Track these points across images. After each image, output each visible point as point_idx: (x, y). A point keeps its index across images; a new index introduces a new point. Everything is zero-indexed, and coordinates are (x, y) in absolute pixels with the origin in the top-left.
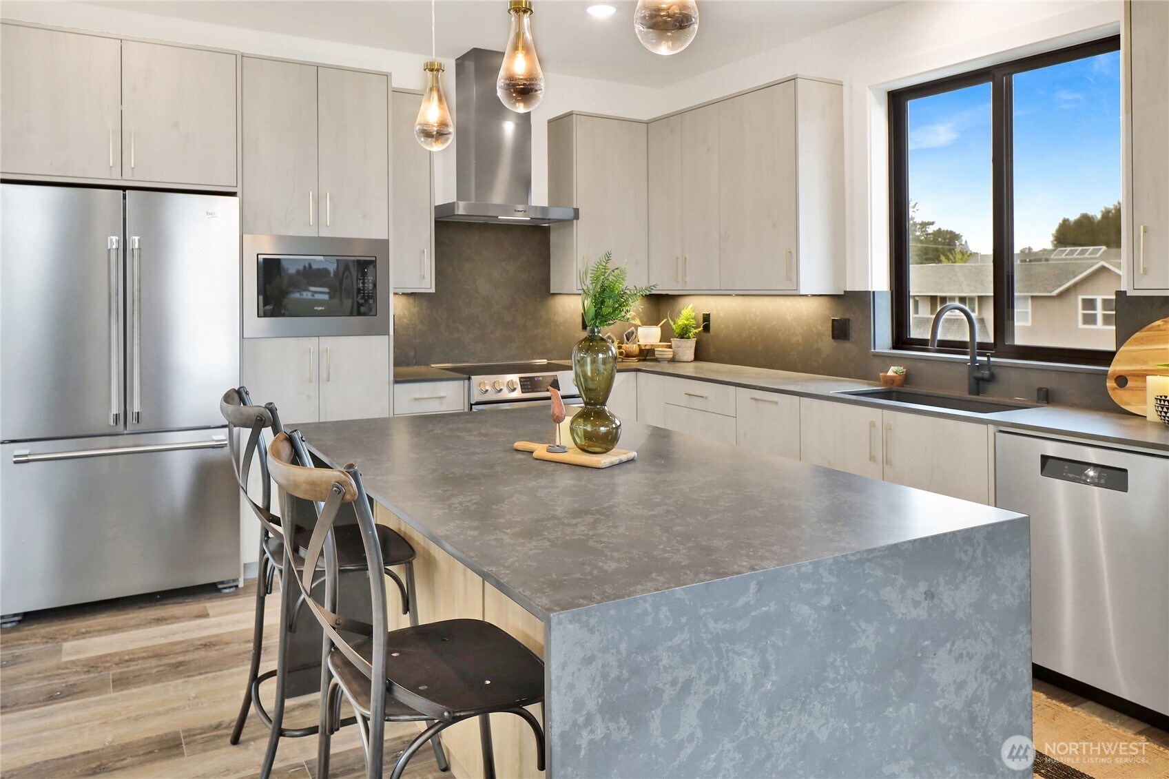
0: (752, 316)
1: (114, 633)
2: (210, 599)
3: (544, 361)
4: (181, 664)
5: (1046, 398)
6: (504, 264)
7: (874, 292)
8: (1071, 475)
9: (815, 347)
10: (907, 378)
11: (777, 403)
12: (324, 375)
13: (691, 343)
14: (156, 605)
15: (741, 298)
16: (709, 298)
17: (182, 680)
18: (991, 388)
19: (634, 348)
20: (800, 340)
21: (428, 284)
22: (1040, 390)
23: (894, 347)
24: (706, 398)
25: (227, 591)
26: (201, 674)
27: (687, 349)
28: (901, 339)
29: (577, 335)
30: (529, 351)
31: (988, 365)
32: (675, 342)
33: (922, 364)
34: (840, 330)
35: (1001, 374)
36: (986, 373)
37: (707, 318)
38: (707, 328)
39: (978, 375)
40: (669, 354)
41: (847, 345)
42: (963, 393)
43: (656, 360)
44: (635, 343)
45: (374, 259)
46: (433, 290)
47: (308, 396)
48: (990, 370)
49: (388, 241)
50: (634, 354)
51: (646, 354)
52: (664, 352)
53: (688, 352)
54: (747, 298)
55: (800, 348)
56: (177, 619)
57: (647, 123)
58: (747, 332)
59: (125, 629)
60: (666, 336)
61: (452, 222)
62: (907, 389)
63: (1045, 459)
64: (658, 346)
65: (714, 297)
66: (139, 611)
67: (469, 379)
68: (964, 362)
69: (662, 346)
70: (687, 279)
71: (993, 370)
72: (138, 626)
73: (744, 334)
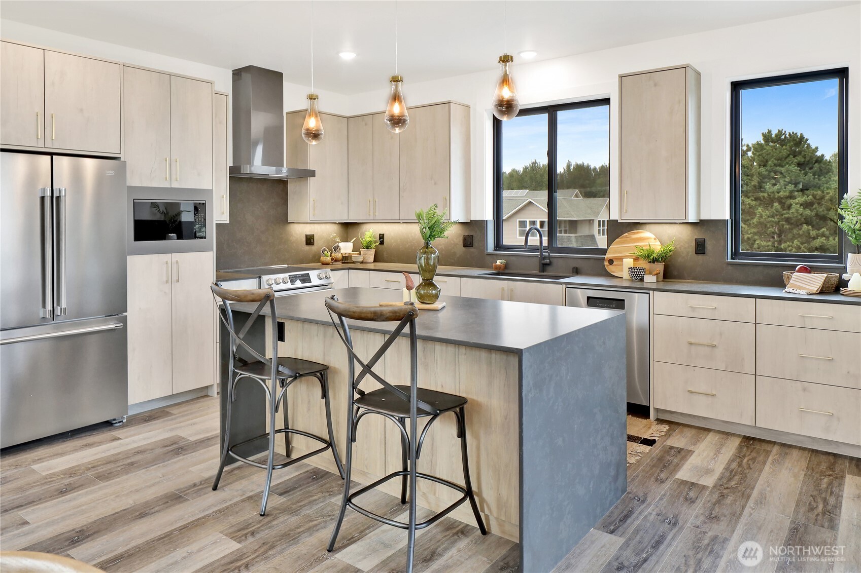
0: (413, 235)
1: (62, 456)
2: (110, 430)
3: (286, 266)
4: (132, 464)
5: (577, 272)
6: (261, 204)
7: (487, 221)
8: (600, 305)
9: (453, 251)
10: (506, 266)
11: (446, 282)
12: (175, 278)
13: (373, 252)
14: (74, 439)
15: (405, 224)
16: (384, 225)
17: (143, 471)
18: (549, 268)
19: (339, 256)
20: (443, 248)
21: (225, 219)
22: (573, 268)
23: (495, 250)
24: (400, 282)
25: (118, 424)
26: (153, 466)
27: (370, 255)
28: (498, 245)
29: (303, 249)
30: (276, 260)
31: (549, 257)
32: (362, 251)
33: (514, 258)
34: (468, 242)
35: (554, 261)
36: (548, 261)
37: (382, 237)
38: (382, 243)
39: (543, 262)
40: (361, 259)
41: (472, 250)
42: (536, 272)
43: (353, 263)
44: (340, 253)
45: (204, 202)
46: (228, 222)
47: (165, 293)
48: (549, 260)
49: (212, 190)
50: (339, 259)
51: (346, 259)
52: (356, 257)
53: (371, 257)
54: (409, 224)
55: (443, 252)
56: (100, 443)
57: (348, 118)
58: (409, 244)
59: (68, 453)
60: (356, 249)
61: (244, 178)
62: (506, 271)
63: (589, 298)
64: (353, 254)
65: (387, 224)
66: (63, 443)
67: (260, 277)
68: (536, 256)
69: (355, 254)
70: (377, 214)
71: (551, 260)
72: (75, 450)
73: (407, 245)
